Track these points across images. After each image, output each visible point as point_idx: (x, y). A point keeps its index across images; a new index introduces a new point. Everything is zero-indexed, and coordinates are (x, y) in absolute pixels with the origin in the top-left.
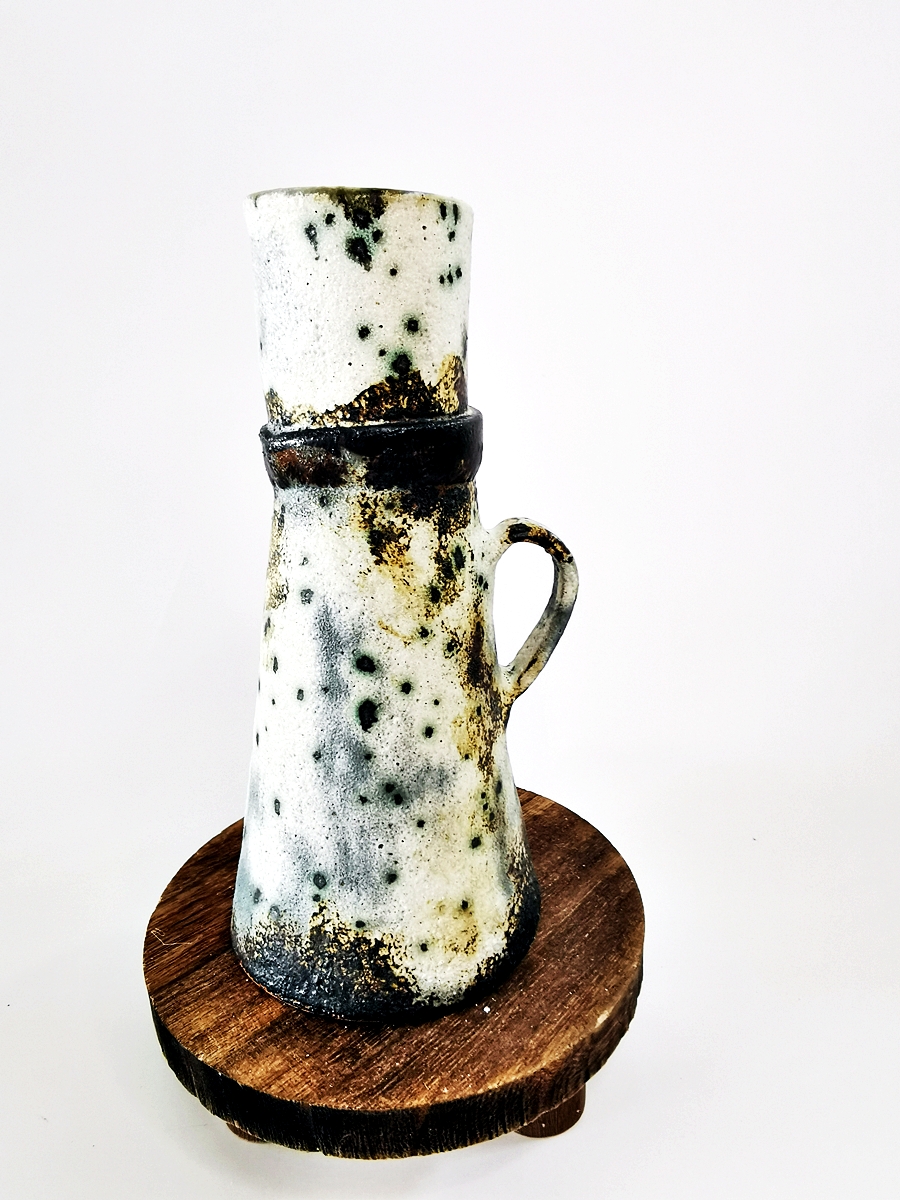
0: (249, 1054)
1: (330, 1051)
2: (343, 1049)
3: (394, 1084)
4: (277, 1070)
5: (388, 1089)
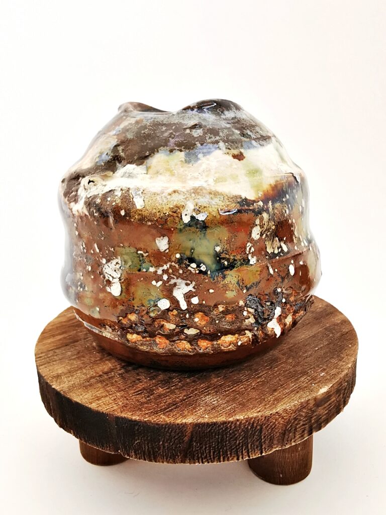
0: (84, 386)
1: (135, 389)
2: (144, 389)
3: (172, 409)
4: (99, 395)
5: (167, 412)
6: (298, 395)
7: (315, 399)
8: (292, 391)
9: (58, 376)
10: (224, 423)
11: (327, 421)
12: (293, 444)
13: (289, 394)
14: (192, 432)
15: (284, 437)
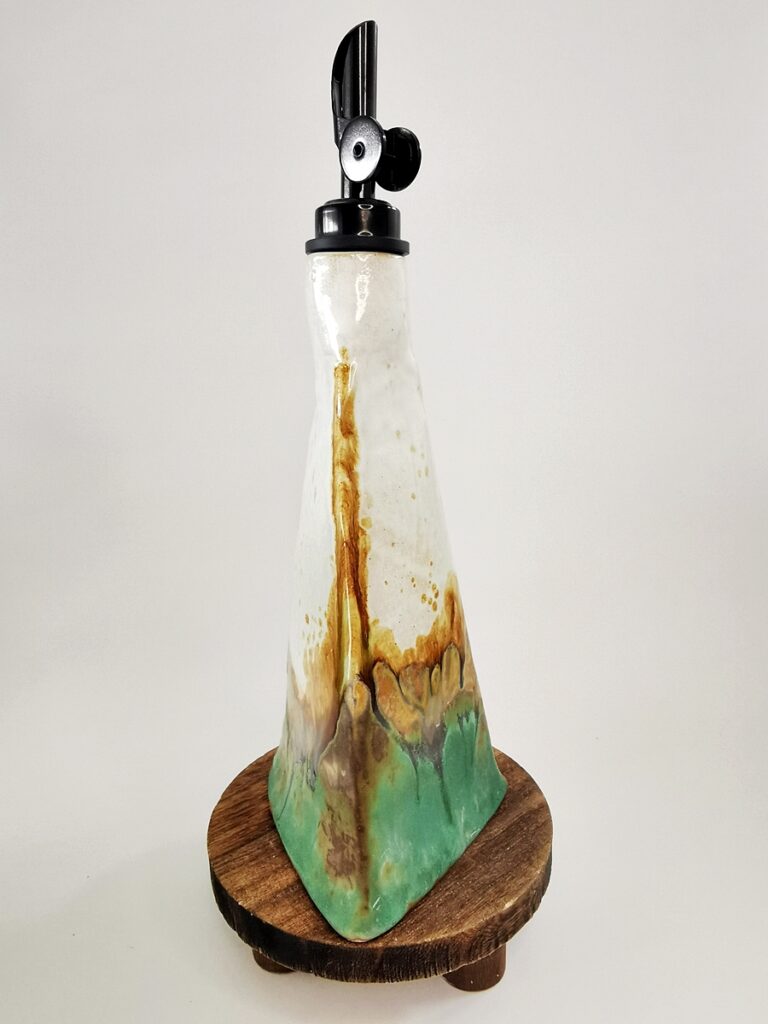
6: (484, 912)
7: (501, 915)
8: (478, 908)
9: (242, 890)
10: (412, 946)
11: (514, 932)
12: (480, 959)
13: (475, 910)
14: (382, 956)
15: (470, 952)
